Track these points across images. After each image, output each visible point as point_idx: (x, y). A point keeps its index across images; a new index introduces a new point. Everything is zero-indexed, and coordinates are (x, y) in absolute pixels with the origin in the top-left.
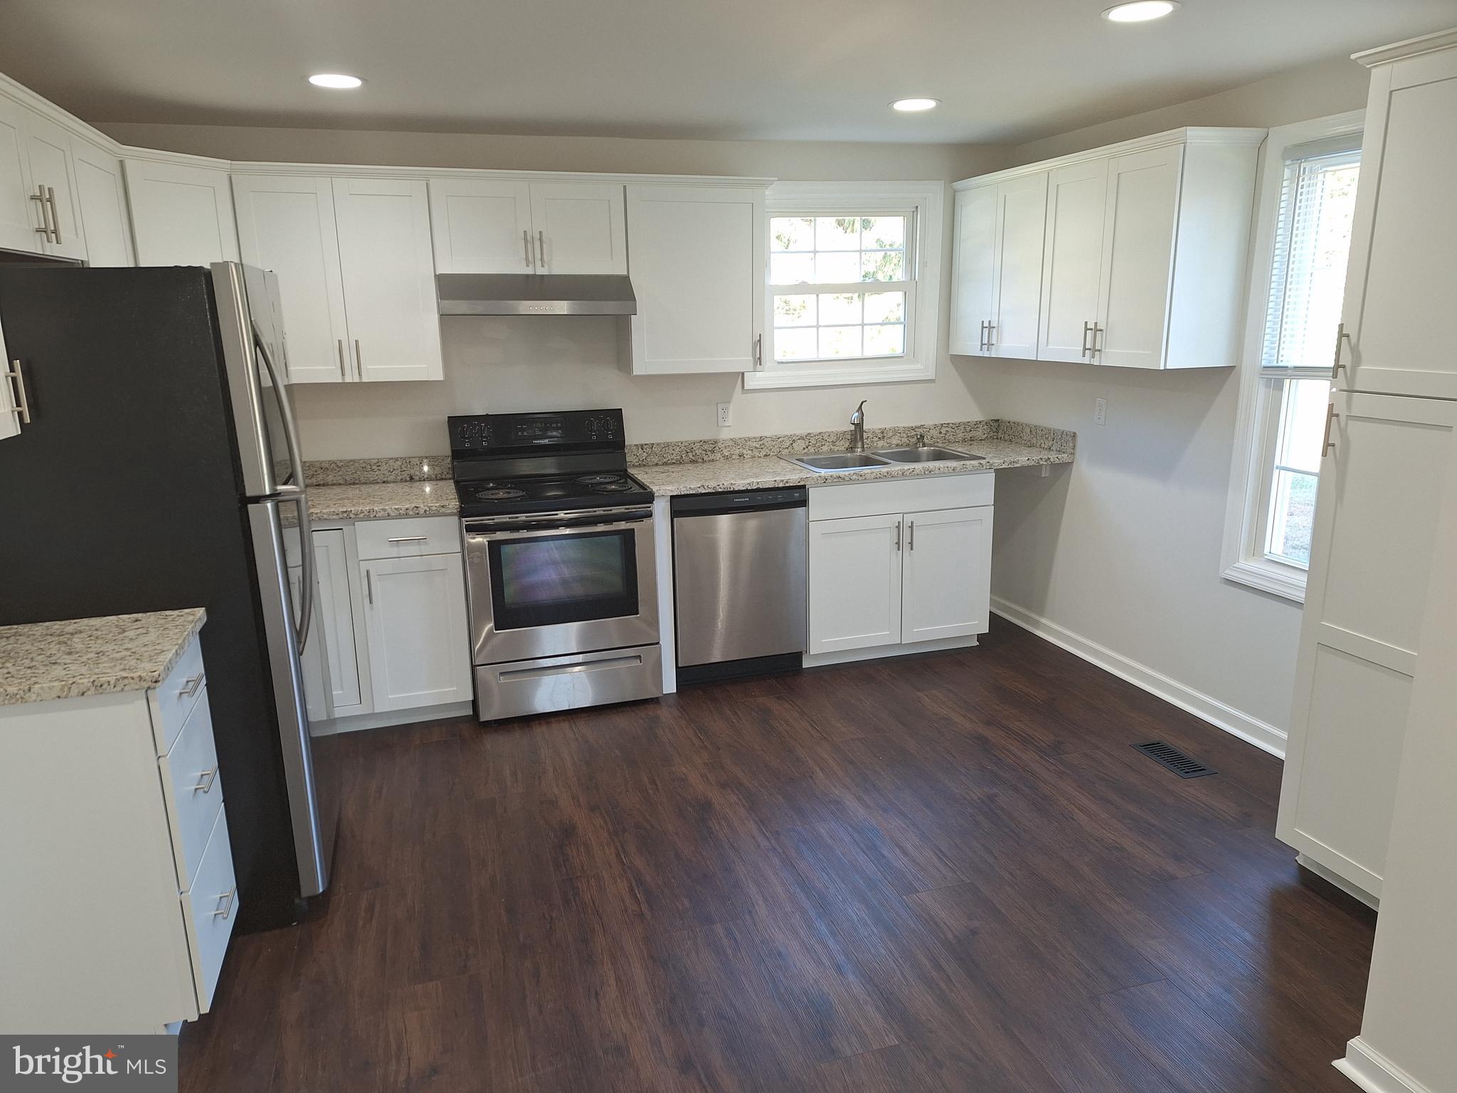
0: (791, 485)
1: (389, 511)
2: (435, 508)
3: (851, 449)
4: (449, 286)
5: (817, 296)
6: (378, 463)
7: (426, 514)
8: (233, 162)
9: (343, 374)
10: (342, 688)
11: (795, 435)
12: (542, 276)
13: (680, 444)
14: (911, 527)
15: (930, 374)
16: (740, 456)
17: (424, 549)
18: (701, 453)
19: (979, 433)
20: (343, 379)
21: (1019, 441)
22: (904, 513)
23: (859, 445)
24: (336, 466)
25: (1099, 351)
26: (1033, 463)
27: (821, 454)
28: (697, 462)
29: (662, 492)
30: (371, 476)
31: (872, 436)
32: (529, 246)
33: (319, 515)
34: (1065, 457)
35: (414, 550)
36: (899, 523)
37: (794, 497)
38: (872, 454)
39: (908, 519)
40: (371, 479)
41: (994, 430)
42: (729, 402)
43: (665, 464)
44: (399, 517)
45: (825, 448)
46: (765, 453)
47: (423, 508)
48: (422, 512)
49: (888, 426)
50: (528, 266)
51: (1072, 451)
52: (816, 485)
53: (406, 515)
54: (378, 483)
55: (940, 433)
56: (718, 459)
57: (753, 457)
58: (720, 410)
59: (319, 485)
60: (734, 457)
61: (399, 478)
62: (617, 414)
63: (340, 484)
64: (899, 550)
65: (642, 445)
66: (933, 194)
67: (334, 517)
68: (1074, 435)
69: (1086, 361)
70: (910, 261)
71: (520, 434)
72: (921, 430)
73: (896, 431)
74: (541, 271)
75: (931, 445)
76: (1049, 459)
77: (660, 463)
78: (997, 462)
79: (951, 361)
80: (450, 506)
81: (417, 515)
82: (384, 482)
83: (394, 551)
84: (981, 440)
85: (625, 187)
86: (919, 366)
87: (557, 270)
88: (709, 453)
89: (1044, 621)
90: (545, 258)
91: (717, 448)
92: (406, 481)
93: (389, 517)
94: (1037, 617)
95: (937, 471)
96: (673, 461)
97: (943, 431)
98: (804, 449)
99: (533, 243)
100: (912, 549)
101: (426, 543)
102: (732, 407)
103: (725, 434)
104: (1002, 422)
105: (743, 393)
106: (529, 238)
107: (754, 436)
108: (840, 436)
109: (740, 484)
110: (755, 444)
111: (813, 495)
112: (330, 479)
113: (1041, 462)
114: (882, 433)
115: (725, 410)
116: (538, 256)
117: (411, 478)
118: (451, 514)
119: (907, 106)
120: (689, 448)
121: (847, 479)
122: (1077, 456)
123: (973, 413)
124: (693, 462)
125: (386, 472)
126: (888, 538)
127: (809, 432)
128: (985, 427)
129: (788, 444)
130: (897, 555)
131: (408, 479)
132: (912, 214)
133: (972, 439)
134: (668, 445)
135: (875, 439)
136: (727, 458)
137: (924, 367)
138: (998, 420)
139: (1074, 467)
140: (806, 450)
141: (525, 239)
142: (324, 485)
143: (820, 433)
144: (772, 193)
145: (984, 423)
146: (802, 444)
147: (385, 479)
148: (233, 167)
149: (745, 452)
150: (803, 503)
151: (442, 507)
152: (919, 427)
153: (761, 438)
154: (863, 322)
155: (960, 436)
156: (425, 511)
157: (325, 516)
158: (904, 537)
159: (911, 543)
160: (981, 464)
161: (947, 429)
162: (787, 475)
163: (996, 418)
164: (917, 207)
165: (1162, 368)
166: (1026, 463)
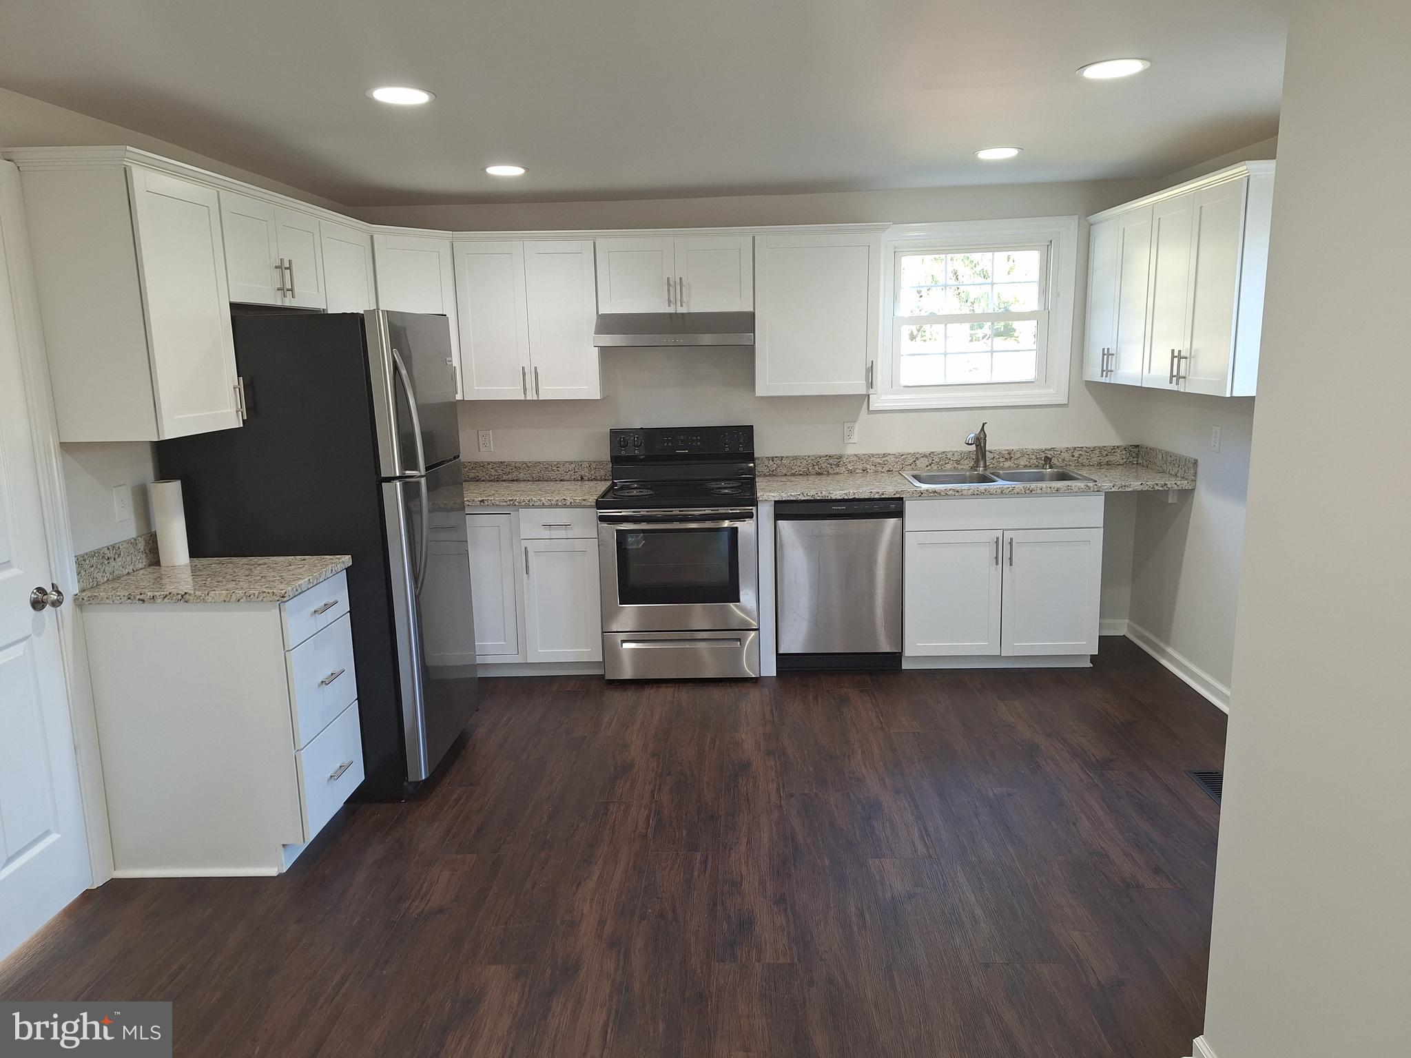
0: (887, 497)
1: (544, 501)
2: (578, 501)
3: (974, 468)
4: (607, 324)
5: (946, 325)
6: (558, 465)
7: (571, 506)
8: (454, 233)
9: (525, 394)
10: (505, 641)
11: (918, 453)
12: (682, 314)
13: (807, 458)
14: (1011, 543)
15: (1062, 399)
16: (864, 471)
17: (570, 534)
18: (826, 467)
19: (1117, 458)
20: (525, 396)
21: (1153, 467)
22: (1004, 530)
23: (982, 463)
24: (526, 466)
25: (1184, 378)
26: (1147, 488)
27: (944, 471)
28: (822, 474)
29: (765, 497)
30: (552, 475)
31: (998, 457)
32: (672, 290)
33: (493, 501)
34: (1185, 484)
35: (561, 533)
36: (998, 538)
37: (892, 508)
38: (991, 474)
39: (1008, 535)
40: (552, 477)
41: (1134, 455)
42: (855, 422)
43: (793, 475)
44: (551, 506)
45: (948, 466)
46: (887, 469)
47: (569, 500)
48: (568, 503)
49: (1015, 447)
50: (669, 306)
51: (1194, 478)
52: (912, 498)
53: (556, 506)
54: (556, 481)
55: (1073, 456)
56: (842, 472)
57: (876, 472)
58: (846, 429)
59: (513, 480)
60: (858, 471)
61: (573, 478)
62: (750, 429)
63: (529, 480)
64: (997, 564)
65: (773, 458)
66: (1067, 229)
67: (504, 504)
68: (1196, 462)
69: (1173, 387)
70: (1044, 291)
71: (666, 444)
72: (1051, 452)
73: (1023, 453)
74: (681, 310)
75: (1057, 467)
76: (1165, 484)
77: (789, 474)
78: (1107, 485)
79: (1086, 385)
80: (590, 500)
81: (565, 506)
82: (561, 480)
83: (546, 533)
84: (1118, 465)
85: (754, 237)
86: (1051, 391)
87: (695, 308)
88: (834, 467)
89: (1169, 650)
90: (684, 299)
91: (842, 462)
92: (578, 480)
93: (543, 506)
94: (1162, 644)
95: (1039, 491)
96: (801, 473)
97: (1076, 454)
98: (927, 466)
99: (674, 287)
100: (1011, 565)
101: (571, 529)
102: (857, 426)
103: (851, 450)
104: (1142, 448)
105: (868, 414)
106: (671, 283)
107: (878, 452)
108: (964, 456)
109: (837, 495)
110: (878, 460)
111: (910, 507)
112: (522, 476)
113: (1157, 488)
114: (1009, 454)
115: (851, 429)
116: (678, 297)
117: (582, 478)
118: (590, 507)
119: (987, 155)
120: (816, 461)
121: (943, 493)
122: (1198, 484)
123: (1109, 438)
124: (819, 474)
125: (563, 472)
126: (987, 553)
127: (933, 451)
128: (1124, 452)
129: (911, 461)
130: (996, 570)
131: (580, 479)
132: (1048, 247)
133: (1108, 464)
134: (796, 458)
135: (1001, 460)
136: (850, 472)
137: (1056, 393)
138: (1138, 446)
139: (1195, 495)
140: (929, 467)
141: (669, 284)
142: (517, 480)
143: (944, 452)
144: (891, 236)
145: (1122, 448)
146: (925, 462)
147: (562, 478)
148: (454, 236)
149: (868, 467)
150: (899, 514)
151: (584, 500)
152: (1049, 450)
153: (884, 454)
154: (992, 349)
155: (1095, 459)
156: (571, 503)
157: (498, 503)
158: (1003, 553)
159: (1011, 559)
160: (1087, 486)
161: (1081, 452)
162: (887, 488)
163: (1137, 444)
164: (1051, 241)
165: (1228, 395)
166: (1140, 488)
